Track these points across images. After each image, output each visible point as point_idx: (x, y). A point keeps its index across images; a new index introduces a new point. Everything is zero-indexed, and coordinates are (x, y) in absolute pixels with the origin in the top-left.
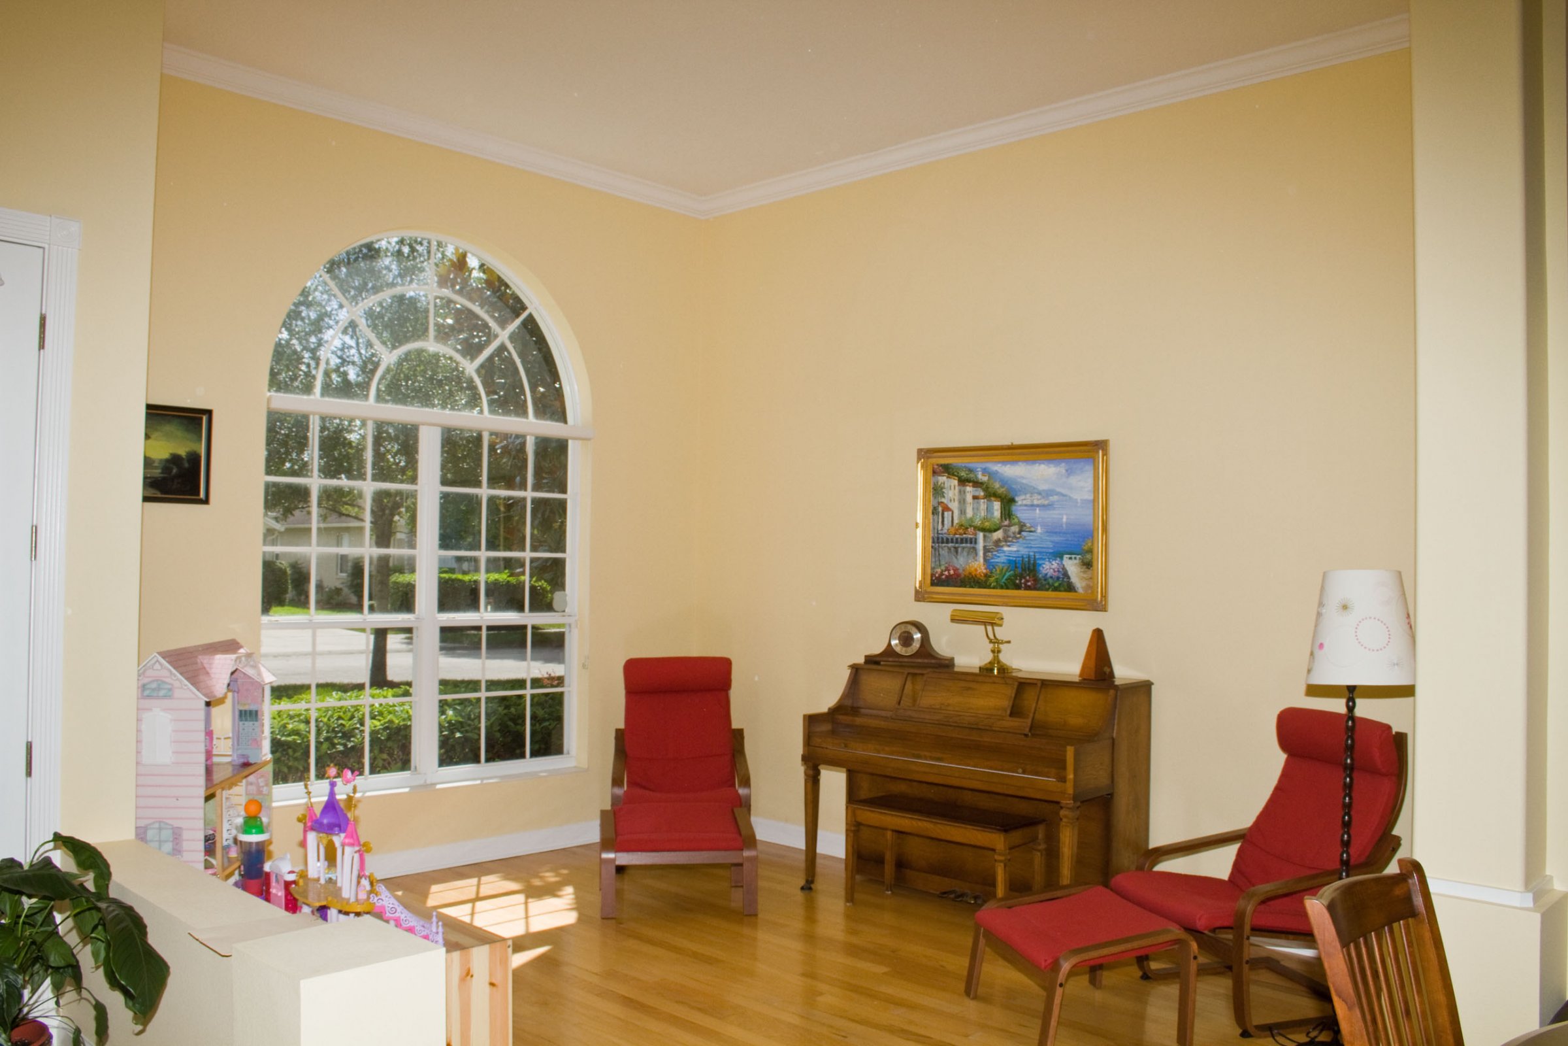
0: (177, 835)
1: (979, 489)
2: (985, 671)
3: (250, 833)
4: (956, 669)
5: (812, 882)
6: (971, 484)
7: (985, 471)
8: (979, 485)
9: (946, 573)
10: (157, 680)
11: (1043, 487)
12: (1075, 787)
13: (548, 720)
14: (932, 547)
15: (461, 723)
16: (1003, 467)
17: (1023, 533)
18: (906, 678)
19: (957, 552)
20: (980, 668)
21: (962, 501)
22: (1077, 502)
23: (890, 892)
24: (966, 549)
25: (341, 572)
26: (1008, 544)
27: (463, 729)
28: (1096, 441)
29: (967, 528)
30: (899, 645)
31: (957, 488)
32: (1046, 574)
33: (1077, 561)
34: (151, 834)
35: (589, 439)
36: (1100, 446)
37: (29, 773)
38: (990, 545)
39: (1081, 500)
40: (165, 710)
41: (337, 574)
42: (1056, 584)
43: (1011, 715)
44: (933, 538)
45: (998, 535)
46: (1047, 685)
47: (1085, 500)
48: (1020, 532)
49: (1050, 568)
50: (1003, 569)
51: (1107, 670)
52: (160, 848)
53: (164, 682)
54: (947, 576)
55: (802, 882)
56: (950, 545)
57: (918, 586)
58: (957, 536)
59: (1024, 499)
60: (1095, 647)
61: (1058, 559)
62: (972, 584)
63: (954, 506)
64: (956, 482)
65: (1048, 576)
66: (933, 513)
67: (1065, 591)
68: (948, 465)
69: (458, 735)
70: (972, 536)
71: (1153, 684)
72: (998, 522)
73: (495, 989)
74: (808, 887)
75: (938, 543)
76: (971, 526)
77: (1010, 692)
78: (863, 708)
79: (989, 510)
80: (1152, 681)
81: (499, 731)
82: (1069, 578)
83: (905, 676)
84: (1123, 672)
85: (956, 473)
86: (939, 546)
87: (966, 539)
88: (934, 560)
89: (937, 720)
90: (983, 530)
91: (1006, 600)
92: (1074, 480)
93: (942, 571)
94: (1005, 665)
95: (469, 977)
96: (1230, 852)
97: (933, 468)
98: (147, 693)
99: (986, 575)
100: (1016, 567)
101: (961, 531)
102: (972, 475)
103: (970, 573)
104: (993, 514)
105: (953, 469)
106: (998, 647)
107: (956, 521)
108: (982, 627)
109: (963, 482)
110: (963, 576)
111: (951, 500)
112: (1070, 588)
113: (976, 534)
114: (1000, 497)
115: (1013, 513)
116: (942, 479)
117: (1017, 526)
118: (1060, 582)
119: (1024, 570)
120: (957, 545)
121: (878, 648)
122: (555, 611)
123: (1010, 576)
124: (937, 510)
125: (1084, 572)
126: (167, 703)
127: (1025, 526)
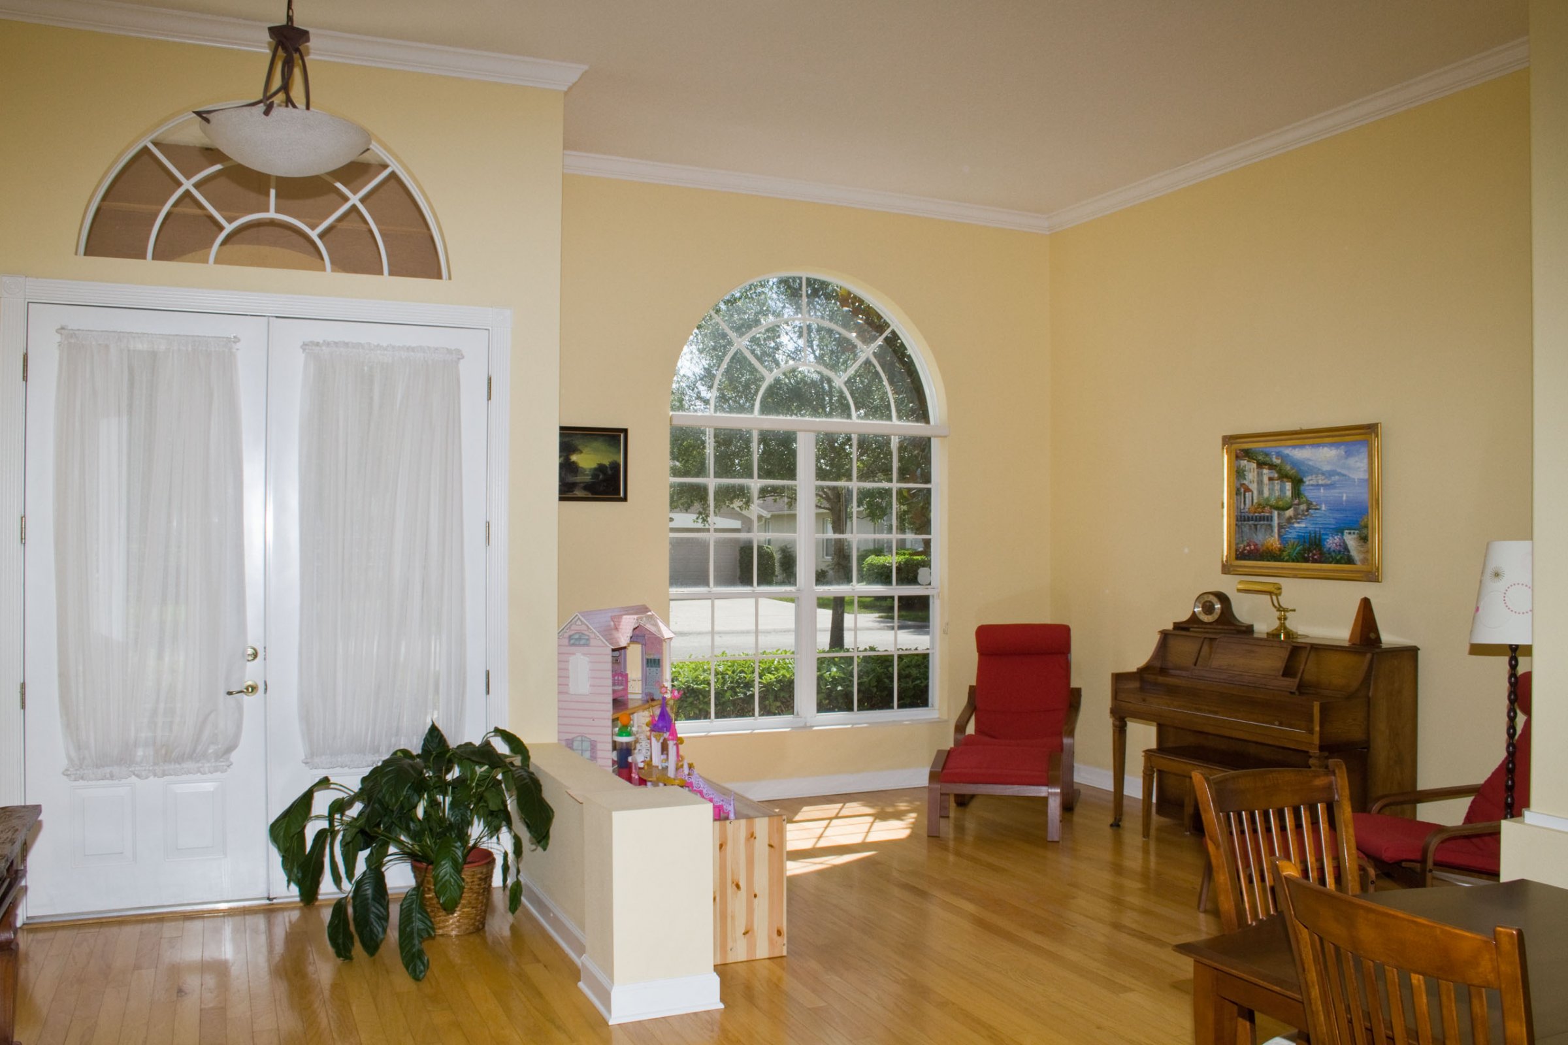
0: (593, 746)
1: (1274, 471)
2: (1271, 636)
3: (622, 736)
4: (1256, 635)
5: (1120, 820)
6: (1267, 467)
7: (1278, 455)
8: (1274, 467)
9: (1248, 548)
10: (579, 633)
11: (1326, 468)
12: (1321, 738)
13: (920, 679)
14: (1236, 525)
15: (843, 678)
16: (1293, 451)
17: (1310, 511)
18: (1203, 643)
19: (1256, 529)
20: (1268, 634)
21: (1260, 483)
22: (1355, 482)
23: (1188, 833)
24: (1264, 526)
25: (827, 555)
26: (1299, 521)
27: (844, 684)
28: (1368, 425)
29: (1264, 507)
30: (1202, 613)
31: (1256, 470)
32: (1330, 548)
33: (1355, 536)
34: (576, 744)
35: (945, 437)
36: (1371, 429)
37: (488, 692)
38: (1284, 522)
39: (1358, 479)
40: (584, 654)
41: (823, 557)
42: (1338, 558)
43: (1284, 675)
44: (1237, 516)
45: (1290, 513)
46: (1318, 649)
47: (1361, 479)
48: (1307, 510)
49: (1333, 543)
50: (1294, 544)
51: (1372, 636)
52: (582, 755)
53: (583, 634)
54: (1249, 552)
55: (1111, 820)
56: (1251, 522)
57: (1225, 559)
58: (1256, 514)
59: (1312, 480)
60: (1361, 613)
61: (1340, 534)
62: (1269, 558)
63: (1254, 487)
64: (1255, 465)
65: (1332, 549)
66: (1237, 494)
67: (1346, 563)
68: (1248, 449)
69: (839, 688)
70: (1267, 514)
71: (1419, 649)
72: (1289, 501)
73: (773, 849)
74: (1116, 825)
75: (1241, 521)
76: (1267, 505)
77: (1285, 654)
78: (1172, 669)
79: (1282, 490)
80: (1418, 646)
81: (876, 686)
82: (1349, 551)
83: (1202, 640)
84: (1389, 638)
85: (1254, 457)
86: (1242, 524)
87: (1264, 517)
88: (1237, 536)
89: (1224, 679)
90: (1277, 508)
91: (1294, 572)
92: (1351, 461)
93: (1244, 547)
94: (1291, 631)
95: (753, 839)
96: (1465, 803)
97: (1236, 452)
98: (572, 642)
99: (1280, 550)
100: (1305, 542)
101: (1259, 510)
102: (1267, 459)
103: (1268, 548)
104: (1285, 493)
105: (1252, 454)
106: (1285, 615)
107: (1255, 501)
108: (1268, 597)
109: (1260, 465)
110: (1261, 550)
111: (1251, 482)
112: (1350, 561)
113: (1271, 513)
114: (1291, 478)
115: (1302, 492)
116: (1244, 463)
117: (1305, 505)
118: (1341, 555)
119: (1311, 544)
120: (1256, 523)
121: (1184, 617)
122: (920, 585)
123: (1300, 550)
124: (1240, 491)
125: (1362, 546)
126: (585, 649)
127: (1311, 504)
